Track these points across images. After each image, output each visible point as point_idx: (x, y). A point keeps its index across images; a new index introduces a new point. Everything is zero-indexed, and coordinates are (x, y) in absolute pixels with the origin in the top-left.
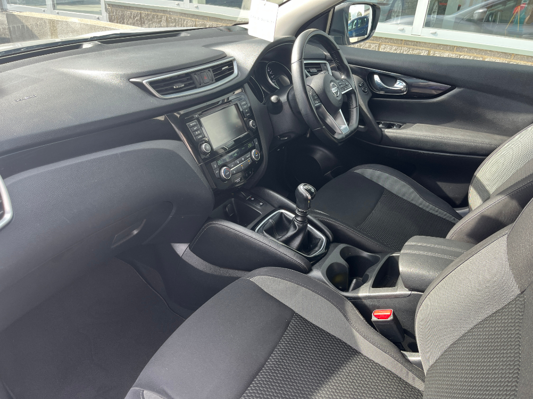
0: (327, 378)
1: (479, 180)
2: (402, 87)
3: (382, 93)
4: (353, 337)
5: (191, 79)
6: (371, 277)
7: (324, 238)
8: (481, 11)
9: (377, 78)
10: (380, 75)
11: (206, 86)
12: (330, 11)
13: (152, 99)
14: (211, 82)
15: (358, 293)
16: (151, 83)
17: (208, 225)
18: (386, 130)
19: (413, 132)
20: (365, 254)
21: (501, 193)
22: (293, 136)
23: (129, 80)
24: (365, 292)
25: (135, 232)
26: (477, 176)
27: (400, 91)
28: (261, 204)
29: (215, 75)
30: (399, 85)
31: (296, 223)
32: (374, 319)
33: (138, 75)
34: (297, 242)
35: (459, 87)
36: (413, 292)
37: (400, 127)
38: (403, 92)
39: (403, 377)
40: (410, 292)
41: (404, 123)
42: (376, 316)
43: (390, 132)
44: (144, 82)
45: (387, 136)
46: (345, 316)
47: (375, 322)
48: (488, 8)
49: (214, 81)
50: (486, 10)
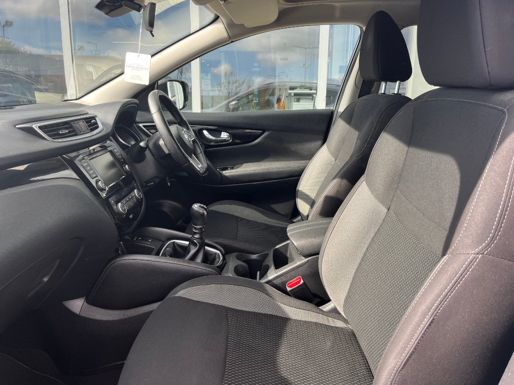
0: (279, 340)
1: (302, 192)
2: (226, 137)
3: (212, 144)
4: (280, 308)
5: (71, 127)
6: (271, 264)
7: (218, 252)
8: (234, 103)
9: (205, 132)
10: (208, 130)
11: (85, 134)
12: (155, 84)
13: (45, 142)
14: (87, 131)
15: (267, 277)
16: (40, 127)
17: (112, 265)
18: (224, 172)
19: (245, 169)
20: (254, 257)
21: (334, 178)
22: (157, 180)
23: (15, 126)
24: (272, 274)
25: (46, 279)
26: (300, 189)
27: (225, 140)
28: (150, 241)
29: (89, 126)
30: (224, 135)
31: (195, 241)
32: (289, 289)
33: (25, 122)
34: (199, 259)
35: (268, 130)
36: (309, 258)
37: (233, 168)
38: (228, 141)
39: (326, 323)
40: (307, 259)
41: (235, 165)
42: (290, 287)
43: (227, 173)
44: (33, 126)
45: (225, 176)
46: (268, 295)
47: (290, 291)
48: (238, 100)
49: (89, 131)
50: (237, 101)
